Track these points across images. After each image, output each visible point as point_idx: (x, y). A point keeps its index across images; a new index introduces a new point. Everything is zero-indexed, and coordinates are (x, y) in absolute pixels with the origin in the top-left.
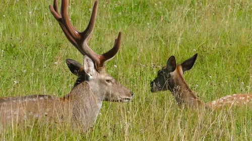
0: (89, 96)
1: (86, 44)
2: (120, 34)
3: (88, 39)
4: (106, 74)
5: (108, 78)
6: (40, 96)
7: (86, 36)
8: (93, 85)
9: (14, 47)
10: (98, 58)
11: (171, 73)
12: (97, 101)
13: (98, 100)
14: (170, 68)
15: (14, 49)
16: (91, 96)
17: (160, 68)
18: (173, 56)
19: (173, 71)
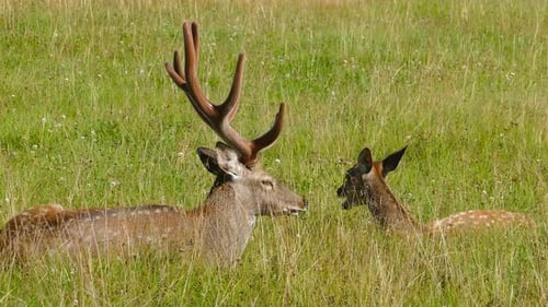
0: (234, 208)
1: (227, 123)
2: (282, 106)
3: (231, 116)
4: (262, 172)
5: (267, 178)
6: (155, 207)
7: (227, 111)
8: (240, 190)
9: (115, 126)
10: (247, 146)
11: (364, 176)
12: (247, 217)
13: (250, 214)
14: (364, 167)
15: (115, 130)
16: (238, 209)
17: (351, 164)
18: (367, 149)
19: (368, 171)
